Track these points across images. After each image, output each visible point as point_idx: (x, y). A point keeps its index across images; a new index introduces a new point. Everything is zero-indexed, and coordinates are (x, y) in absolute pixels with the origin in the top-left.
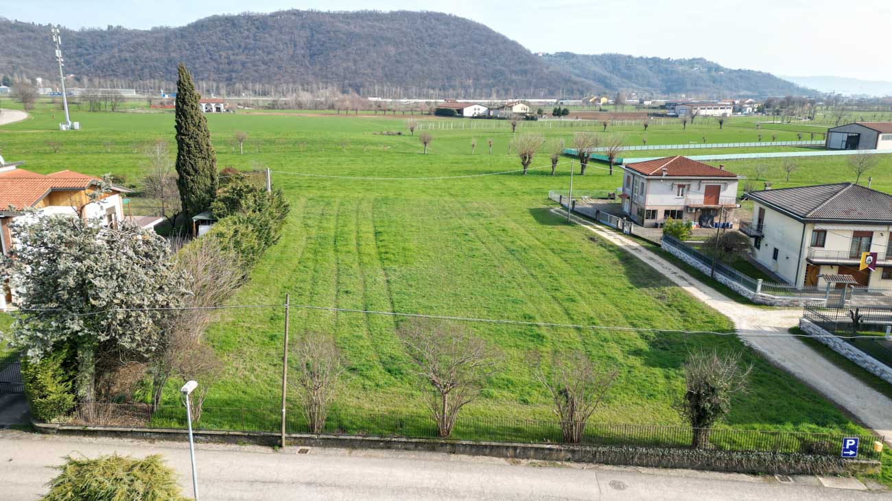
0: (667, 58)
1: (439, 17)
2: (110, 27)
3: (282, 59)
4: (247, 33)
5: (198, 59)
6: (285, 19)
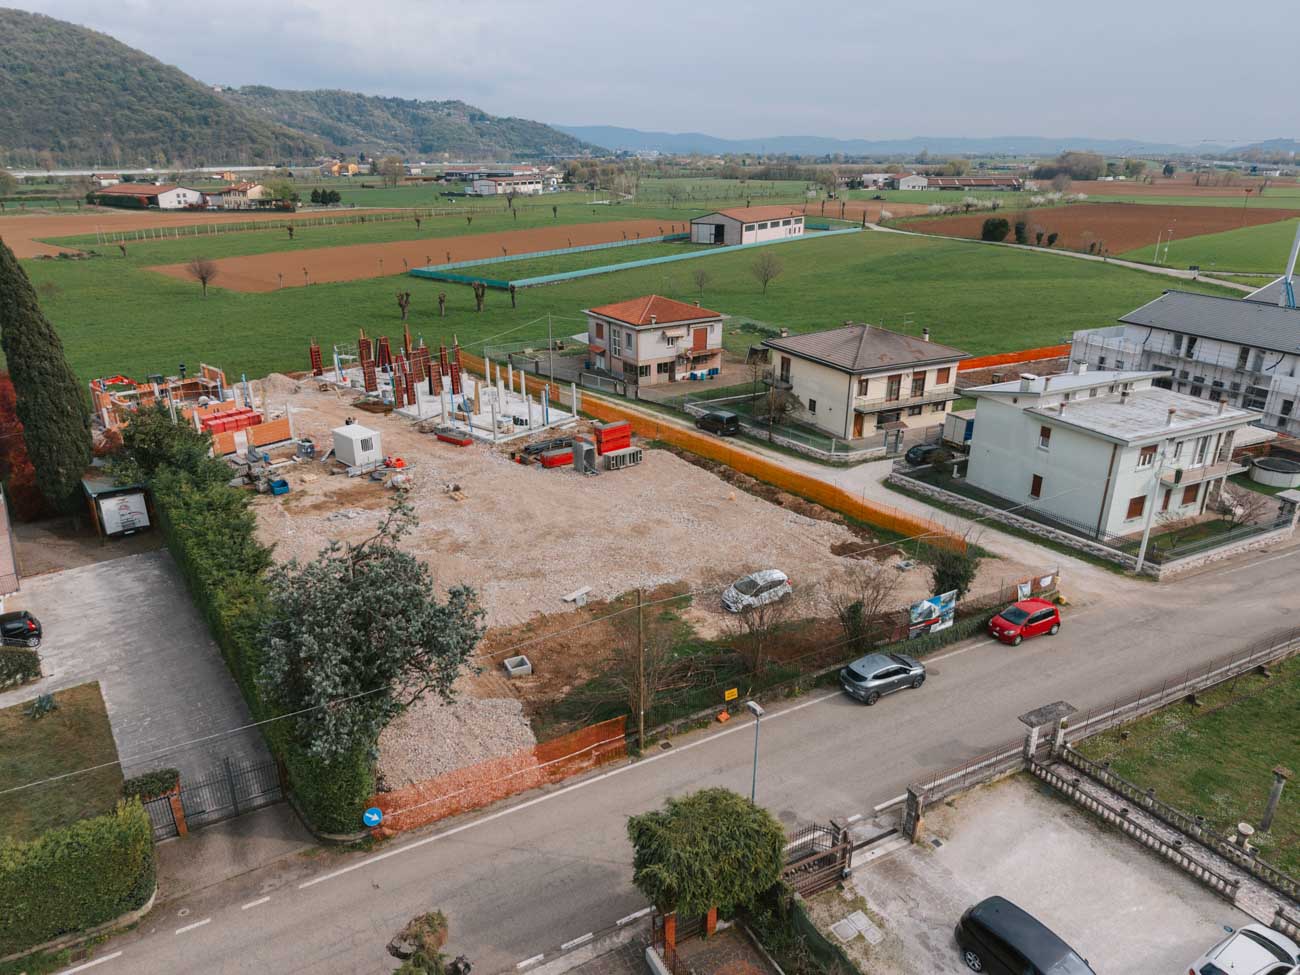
0: (412, 99)
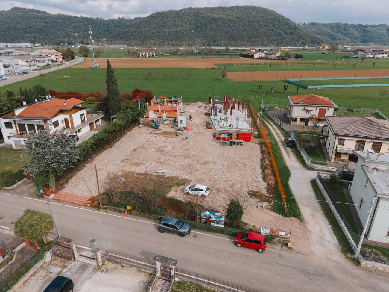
1: (254, 8)
2: (119, 18)
3: (184, 30)
4: (170, 19)
5: (151, 31)
6: (186, 12)
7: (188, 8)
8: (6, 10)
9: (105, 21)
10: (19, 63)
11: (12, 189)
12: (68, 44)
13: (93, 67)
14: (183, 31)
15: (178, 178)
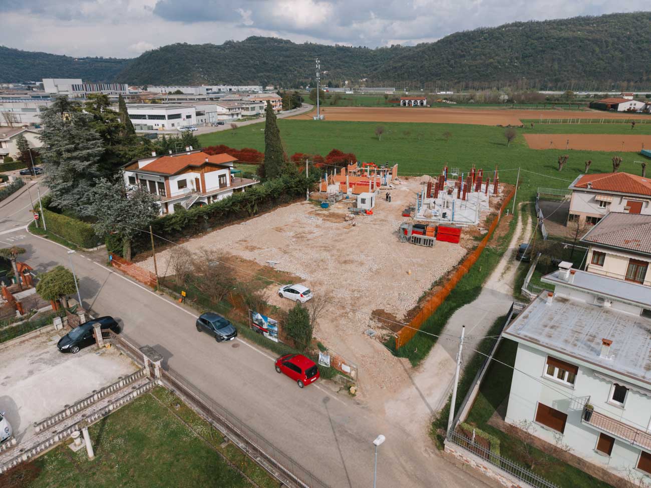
2: (392, 46)
3: (499, 62)
4: (477, 43)
5: (440, 64)
6: (509, 31)
7: (513, 24)
8: (240, 41)
9: (372, 50)
10: (218, 110)
11: (91, 252)
12: (309, 87)
13: (315, 118)
14: (497, 64)
15: (290, 273)
